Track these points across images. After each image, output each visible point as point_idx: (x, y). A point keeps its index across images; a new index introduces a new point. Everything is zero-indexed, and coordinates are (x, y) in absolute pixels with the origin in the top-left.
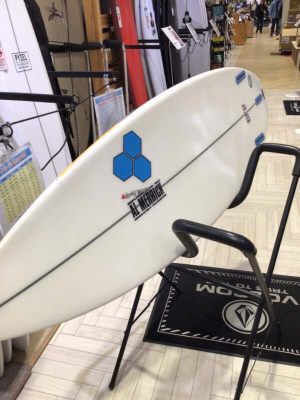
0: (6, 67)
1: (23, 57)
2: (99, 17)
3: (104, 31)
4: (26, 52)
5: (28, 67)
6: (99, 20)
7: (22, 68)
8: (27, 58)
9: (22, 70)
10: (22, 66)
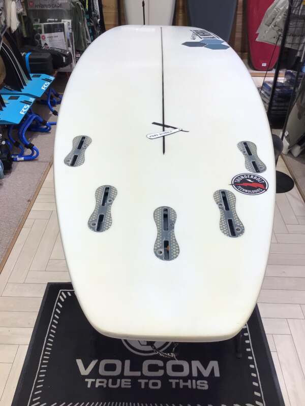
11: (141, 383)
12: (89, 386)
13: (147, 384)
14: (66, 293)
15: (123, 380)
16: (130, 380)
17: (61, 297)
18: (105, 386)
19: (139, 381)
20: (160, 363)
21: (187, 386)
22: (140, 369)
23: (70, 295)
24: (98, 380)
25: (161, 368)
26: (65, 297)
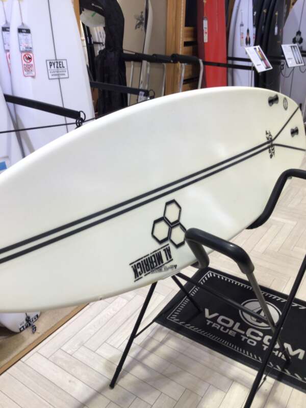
0: (34, 73)
1: (60, 65)
2: (182, 29)
3: (186, 44)
4: (64, 60)
5: (64, 74)
6: (181, 33)
7: (56, 75)
8: (65, 65)
9: (57, 77)
10: (56, 73)
11: (242, 338)
12: (208, 324)
13: (246, 340)
14: (212, 274)
15: (231, 331)
16: (235, 333)
17: (208, 275)
18: (218, 328)
19: (242, 336)
20: (261, 334)
21: (274, 353)
22: (246, 331)
23: (214, 275)
24: (214, 324)
25: (260, 336)
26: (211, 275)
